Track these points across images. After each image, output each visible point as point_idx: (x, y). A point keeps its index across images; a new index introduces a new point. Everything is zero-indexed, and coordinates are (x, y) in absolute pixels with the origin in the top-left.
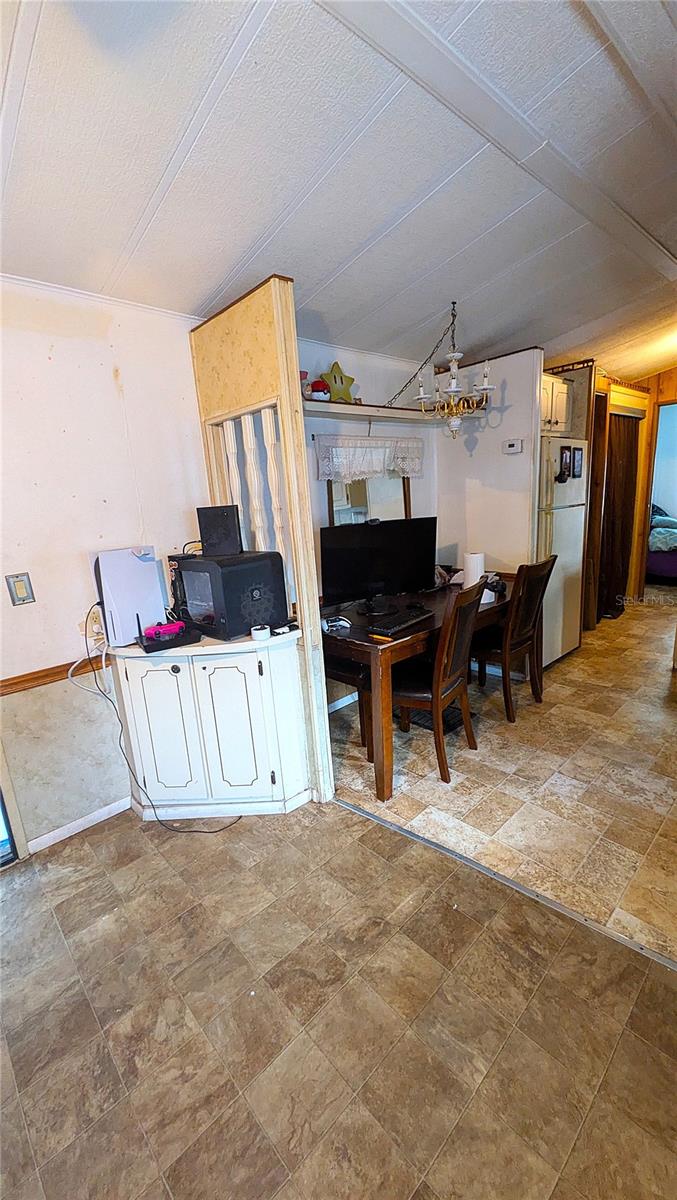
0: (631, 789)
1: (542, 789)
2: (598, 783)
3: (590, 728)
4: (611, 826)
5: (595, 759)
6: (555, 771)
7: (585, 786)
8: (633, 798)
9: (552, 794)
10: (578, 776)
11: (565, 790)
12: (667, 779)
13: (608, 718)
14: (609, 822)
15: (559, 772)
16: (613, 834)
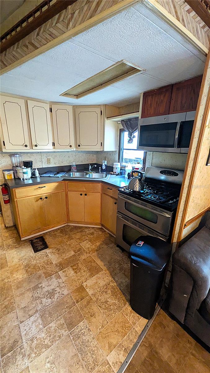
0: (51, 294)
1: (25, 345)
2: (40, 307)
3: (6, 281)
4: (65, 322)
5: (26, 295)
6: (18, 325)
7: (37, 315)
8: (56, 297)
9: (32, 340)
10: (30, 313)
11: (34, 330)
12: (53, 276)
13: (7, 268)
14: (62, 321)
15: (21, 322)
16: (71, 325)
